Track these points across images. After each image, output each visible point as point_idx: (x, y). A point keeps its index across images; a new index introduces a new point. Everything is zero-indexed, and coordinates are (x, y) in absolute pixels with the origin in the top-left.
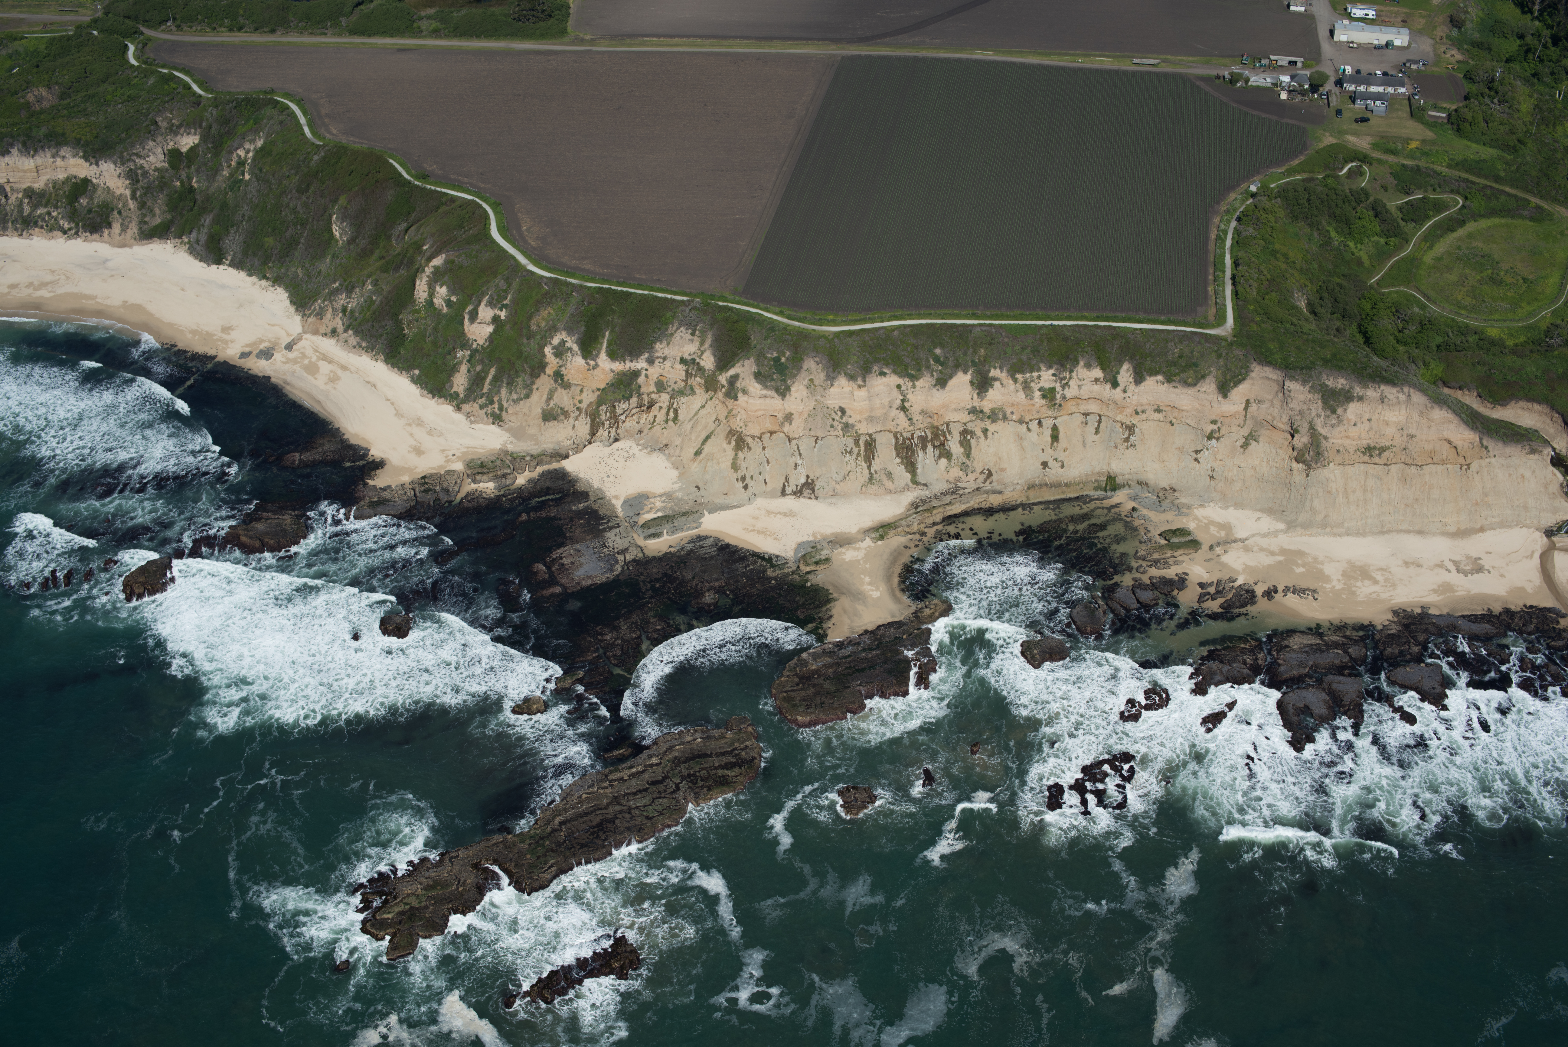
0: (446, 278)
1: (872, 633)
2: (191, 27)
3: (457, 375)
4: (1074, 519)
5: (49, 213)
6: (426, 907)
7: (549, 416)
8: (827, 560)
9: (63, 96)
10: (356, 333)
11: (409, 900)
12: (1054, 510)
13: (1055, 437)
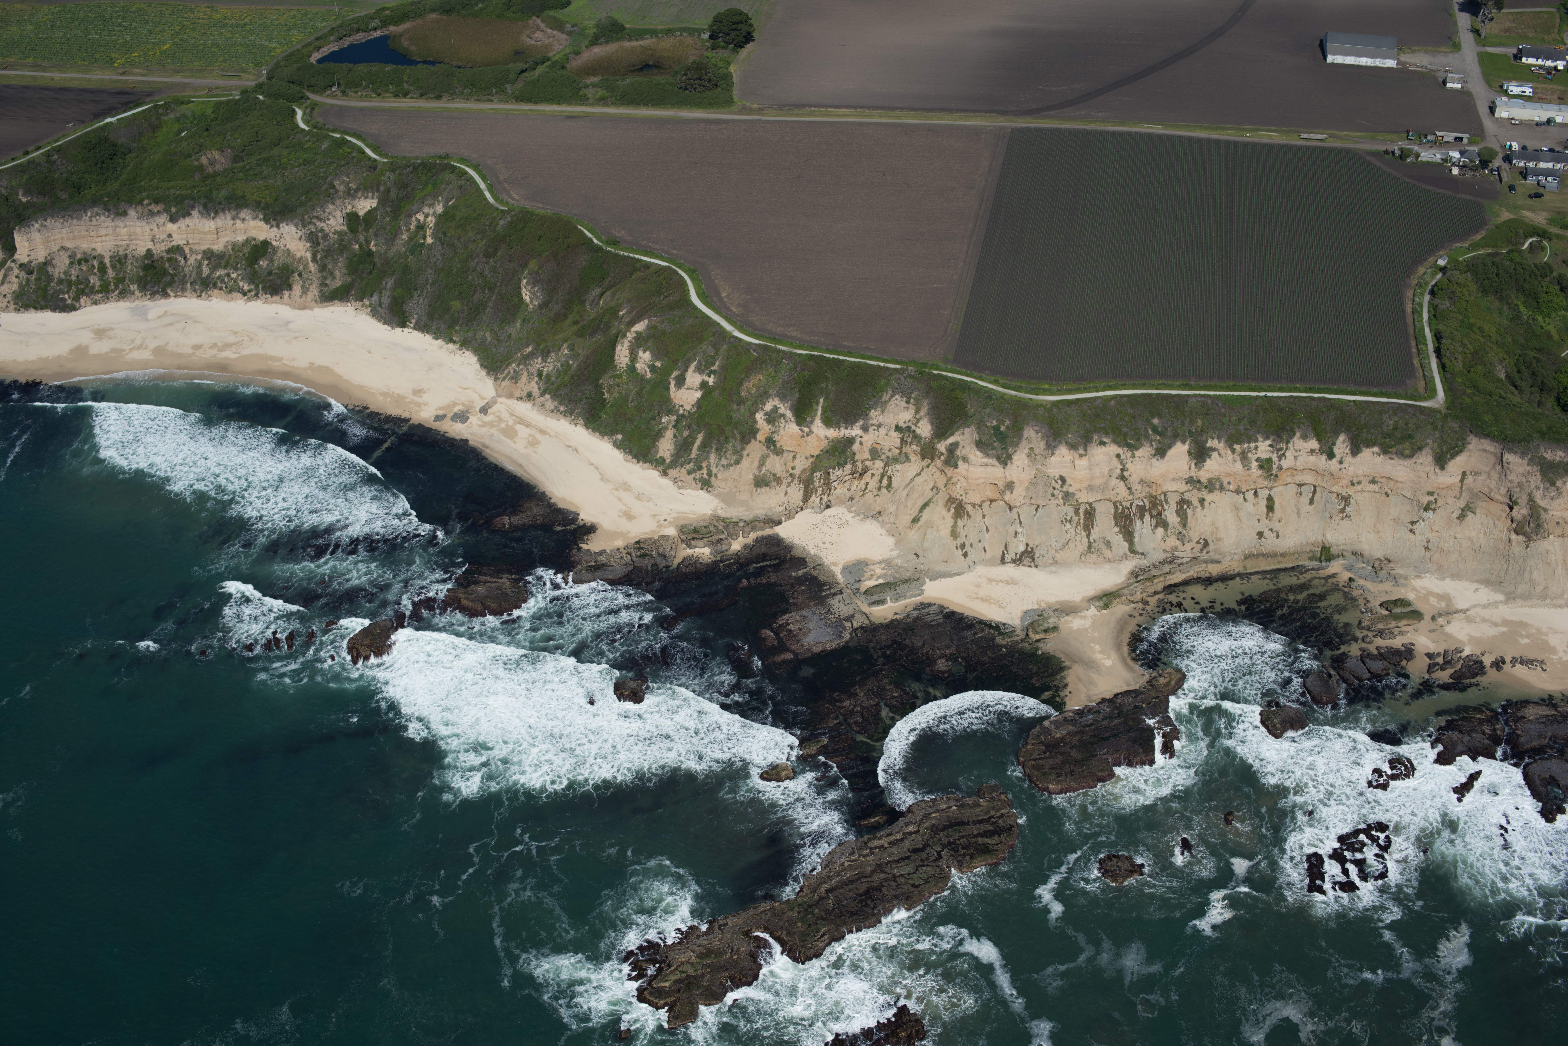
0: (649, 344)
1: (1110, 701)
2: (356, 92)
3: (662, 440)
4: (1292, 589)
5: (228, 275)
6: (703, 976)
7: (761, 482)
8: (1055, 628)
9: (236, 159)
10: (554, 397)
11: (684, 968)
12: (1271, 580)
13: (1270, 508)
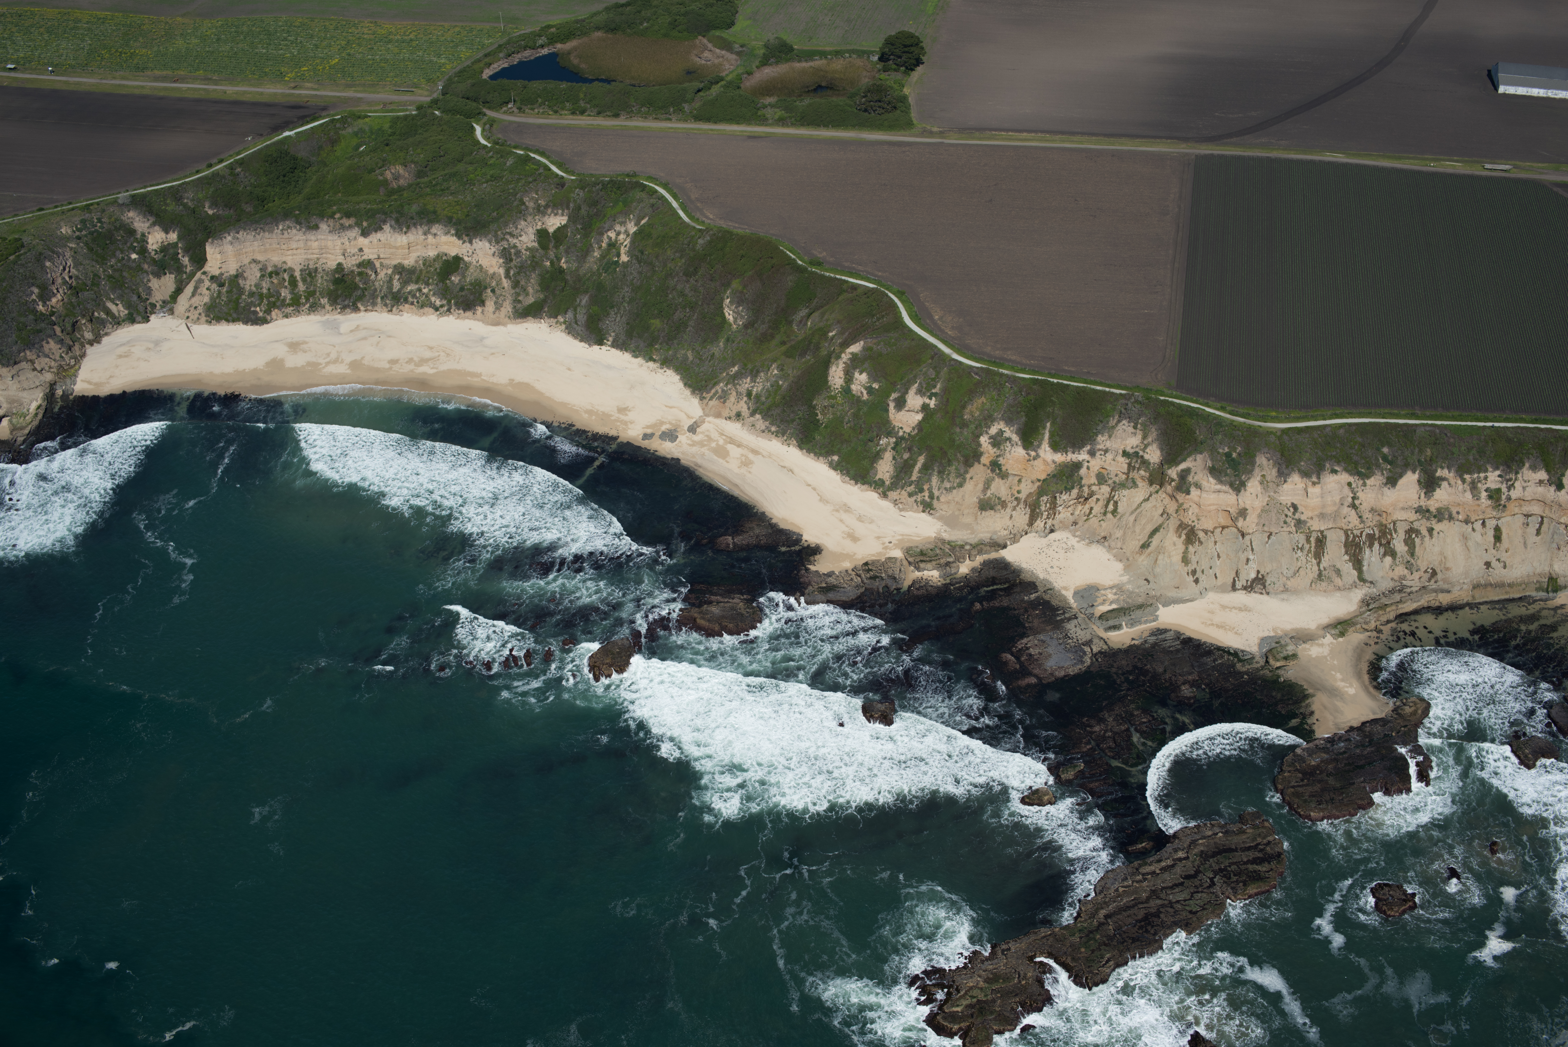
0: (866, 365)
1: (1358, 729)
2: (533, 109)
3: (881, 462)
4: (1523, 619)
5: (420, 290)
6: (994, 1001)
7: (985, 505)
8: (1294, 656)
9: (420, 174)
10: (765, 417)
11: (975, 992)
12: (1500, 609)
13: (1498, 537)
